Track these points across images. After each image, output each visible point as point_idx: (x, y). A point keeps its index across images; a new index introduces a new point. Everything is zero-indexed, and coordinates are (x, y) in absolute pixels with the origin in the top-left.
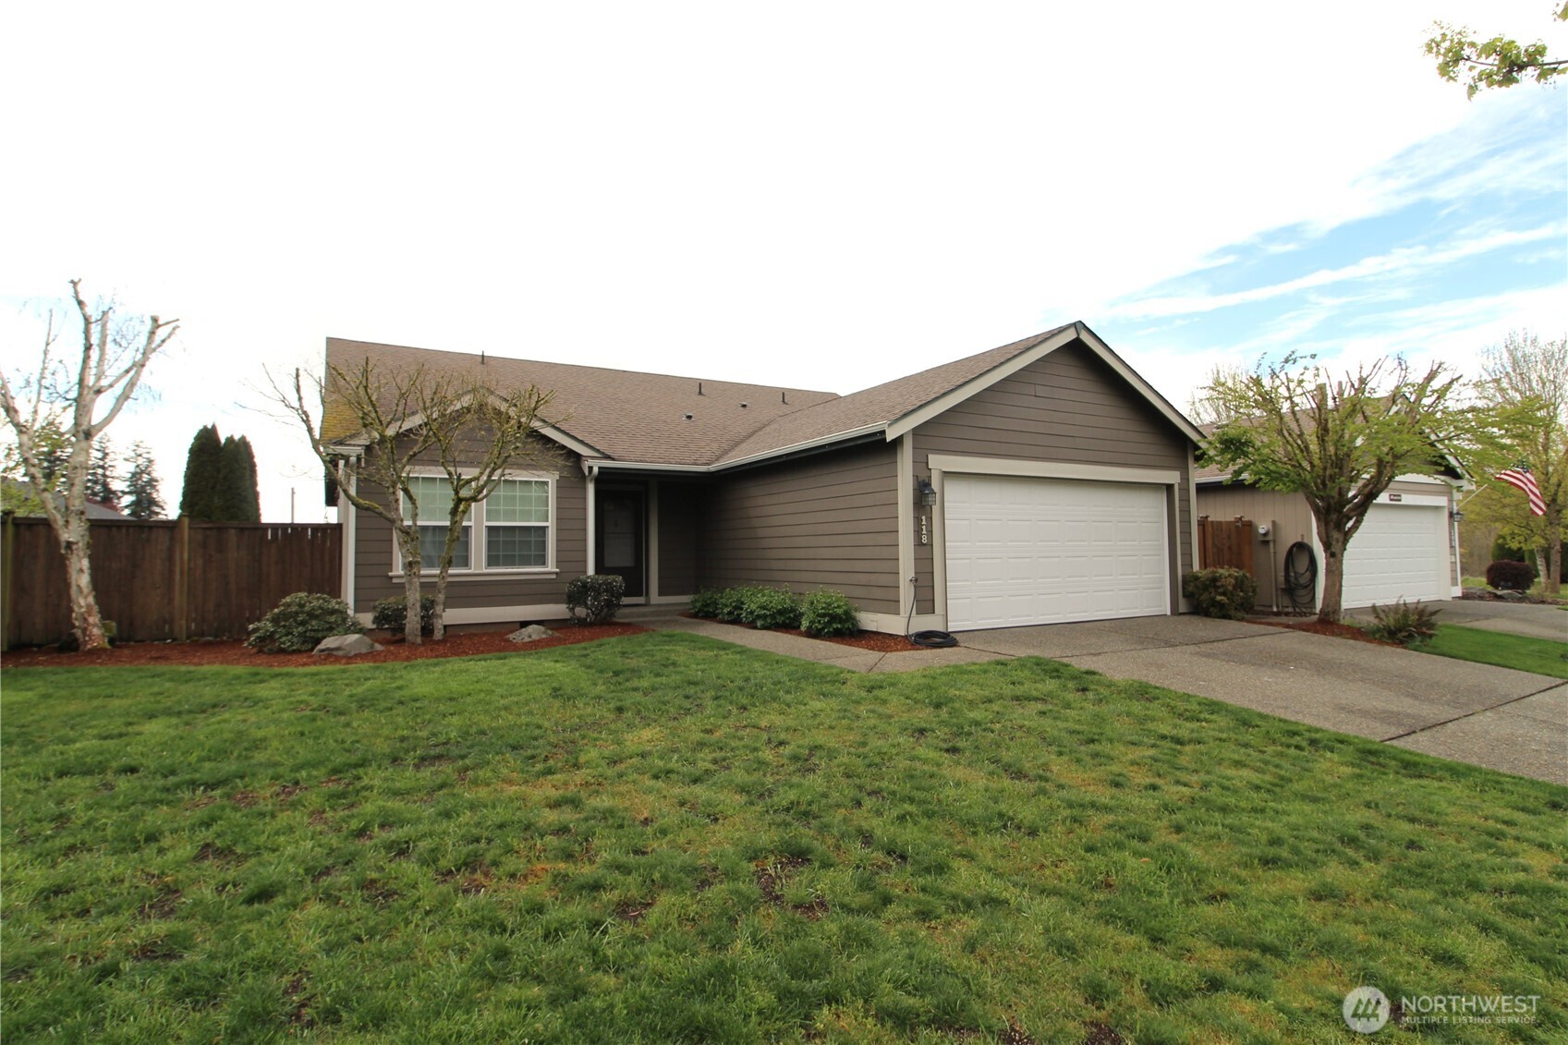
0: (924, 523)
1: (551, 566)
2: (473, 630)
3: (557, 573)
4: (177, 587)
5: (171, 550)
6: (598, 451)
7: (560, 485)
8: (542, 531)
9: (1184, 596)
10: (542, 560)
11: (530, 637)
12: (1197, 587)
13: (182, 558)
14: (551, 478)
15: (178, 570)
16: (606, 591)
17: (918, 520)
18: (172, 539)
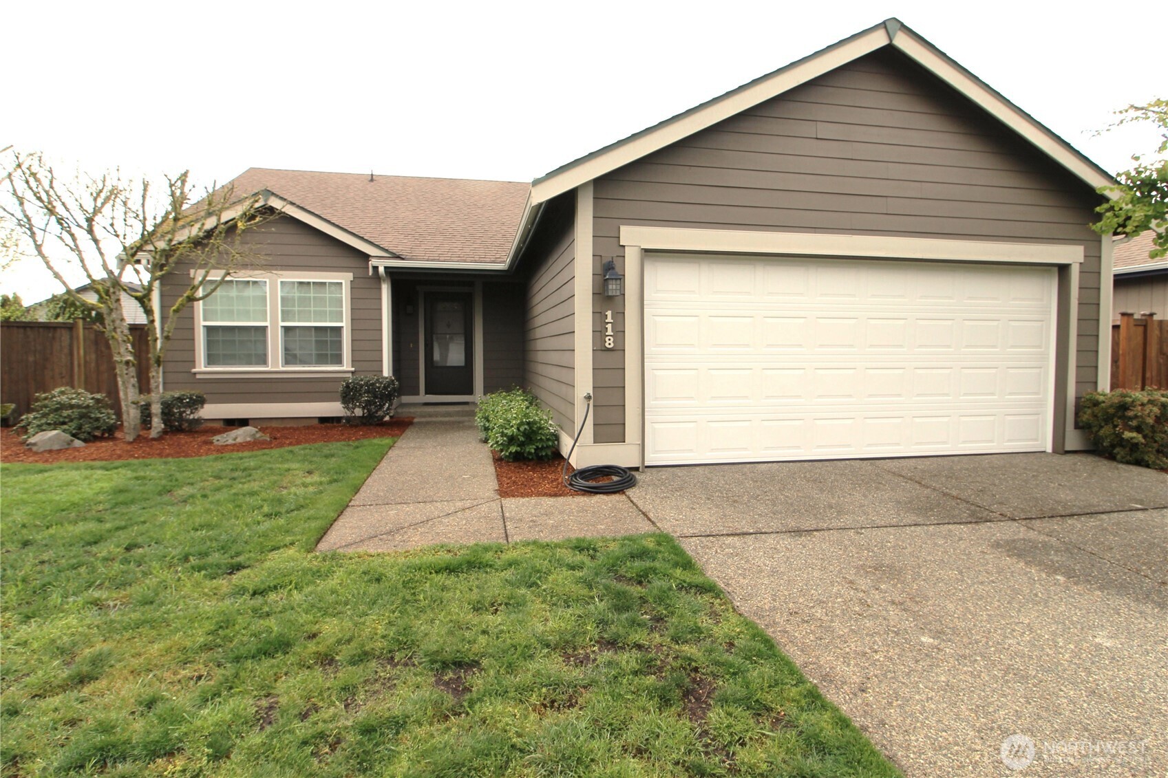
0: (609, 319)
1: (346, 366)
2: (274, 424)
3: (353, 373)
4: (76, 377)
5: (71, 346)
6: (386, 251)
7: (354, 287)
8: (338, 330)
9: (1077, 426)
10: (338, 359)
11: (235, 439)
12: (1095, 416)
13: (78, 353)
14: (344, 279)
15: (76, 363)
16: (368, 392)
17: (598, 315)
18: (71, 338)
